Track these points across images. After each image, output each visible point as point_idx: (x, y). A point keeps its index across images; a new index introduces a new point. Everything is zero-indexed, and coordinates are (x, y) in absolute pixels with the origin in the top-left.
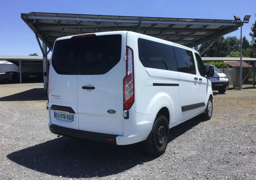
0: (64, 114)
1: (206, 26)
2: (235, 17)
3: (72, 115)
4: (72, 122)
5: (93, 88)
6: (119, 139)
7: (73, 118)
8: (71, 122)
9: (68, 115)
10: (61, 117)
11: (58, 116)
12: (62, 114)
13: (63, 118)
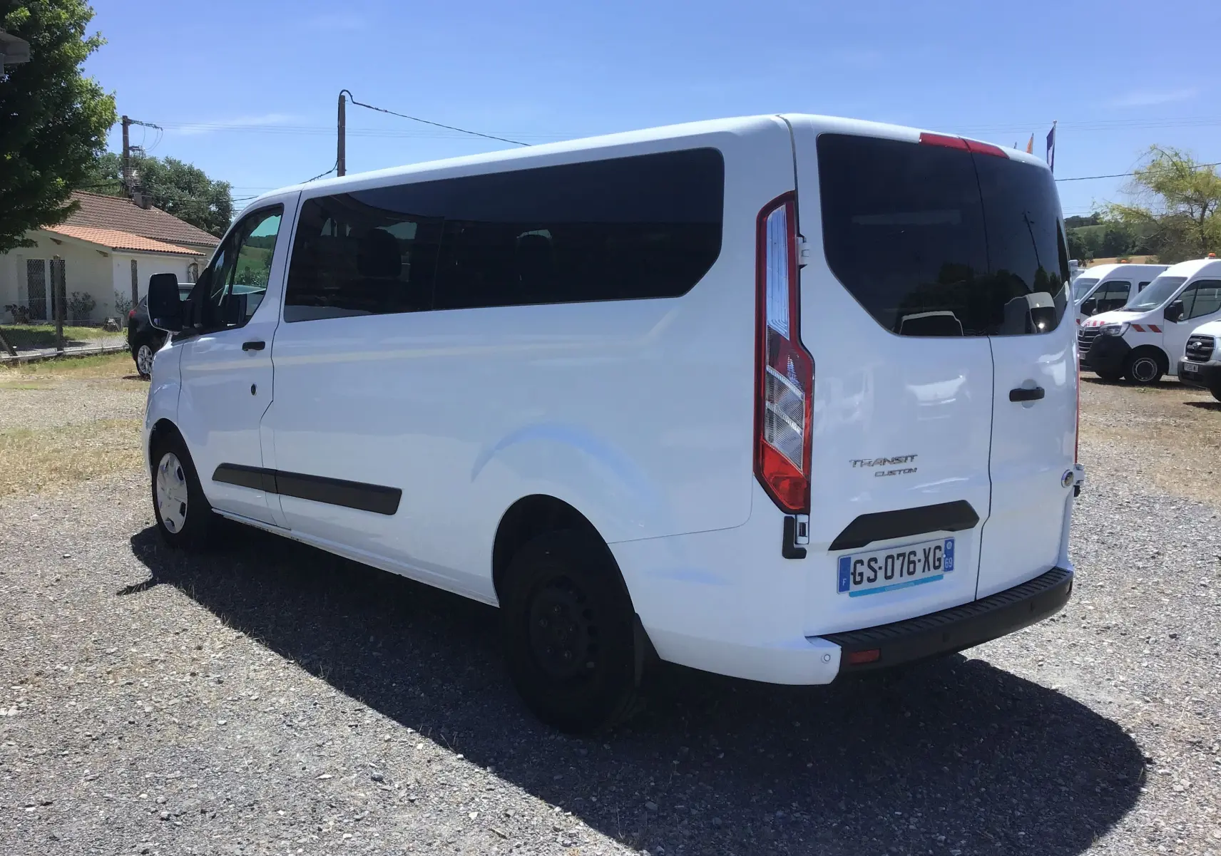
0: (907, 550)
3: (946, 542)
4: (947, 575)
7: (950, 552)
8: (940, 577)
9: (930, 549)
10: (889, 573)
11: (868, 573)
12: (899, 555)
13: (901, 576)
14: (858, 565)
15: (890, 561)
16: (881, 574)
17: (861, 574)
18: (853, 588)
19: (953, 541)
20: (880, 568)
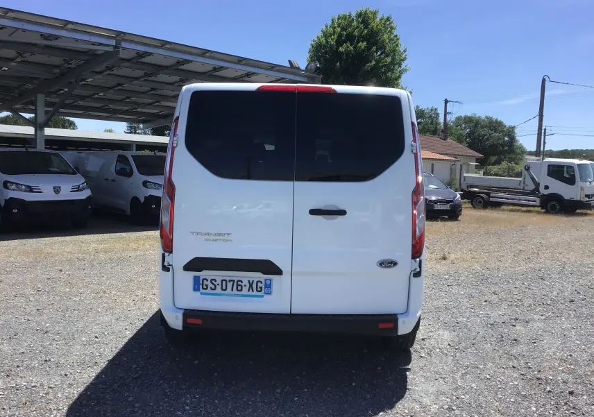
0: (236, 279)
1: (219, 68)
2: (290, 61)
3: (266, 280)
4: (266, 297)
5: (343, 213)
6: (404, 322)
7: (269, 285)
8: (262, 296)
9: (253, 281)
10: (224, 288)
11: (210, 285)
12: (230, 281)
13: (232, 290)
14: (205, 281)
15: (224, 282)
16: (219, 288)
17: (207, 285)
18: (202, 290)
19: (270, 280)
20: (218, 284)
